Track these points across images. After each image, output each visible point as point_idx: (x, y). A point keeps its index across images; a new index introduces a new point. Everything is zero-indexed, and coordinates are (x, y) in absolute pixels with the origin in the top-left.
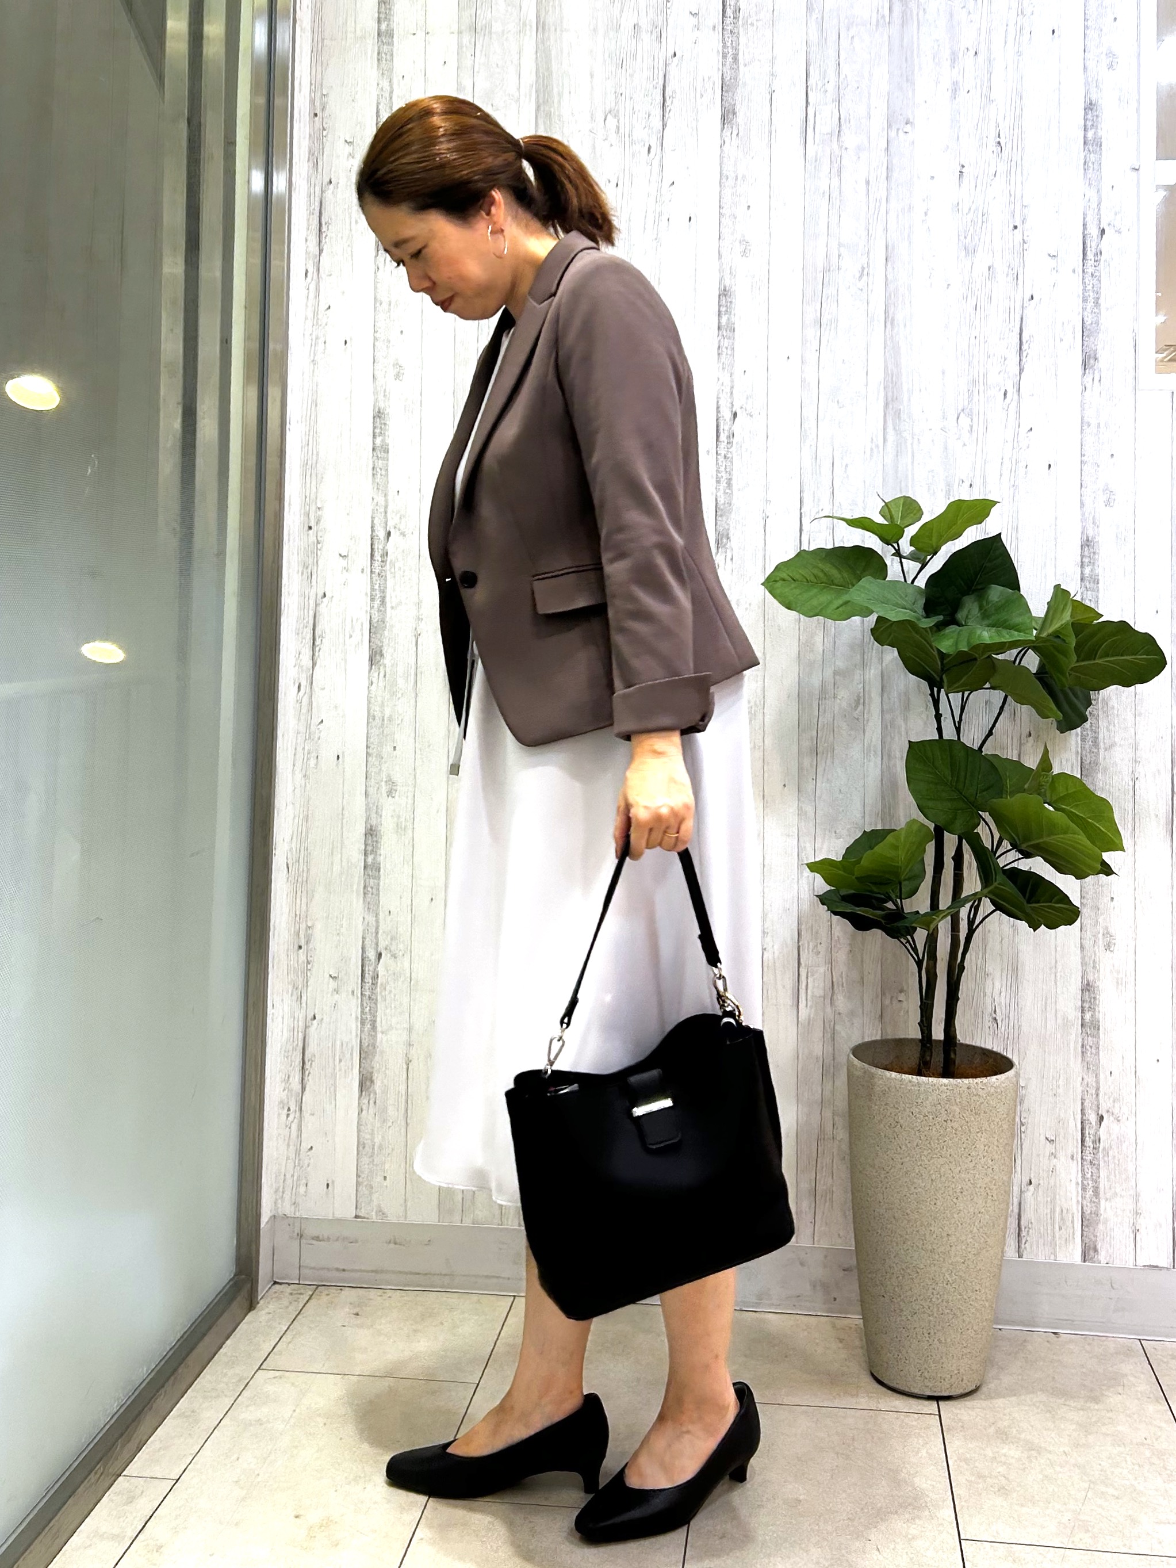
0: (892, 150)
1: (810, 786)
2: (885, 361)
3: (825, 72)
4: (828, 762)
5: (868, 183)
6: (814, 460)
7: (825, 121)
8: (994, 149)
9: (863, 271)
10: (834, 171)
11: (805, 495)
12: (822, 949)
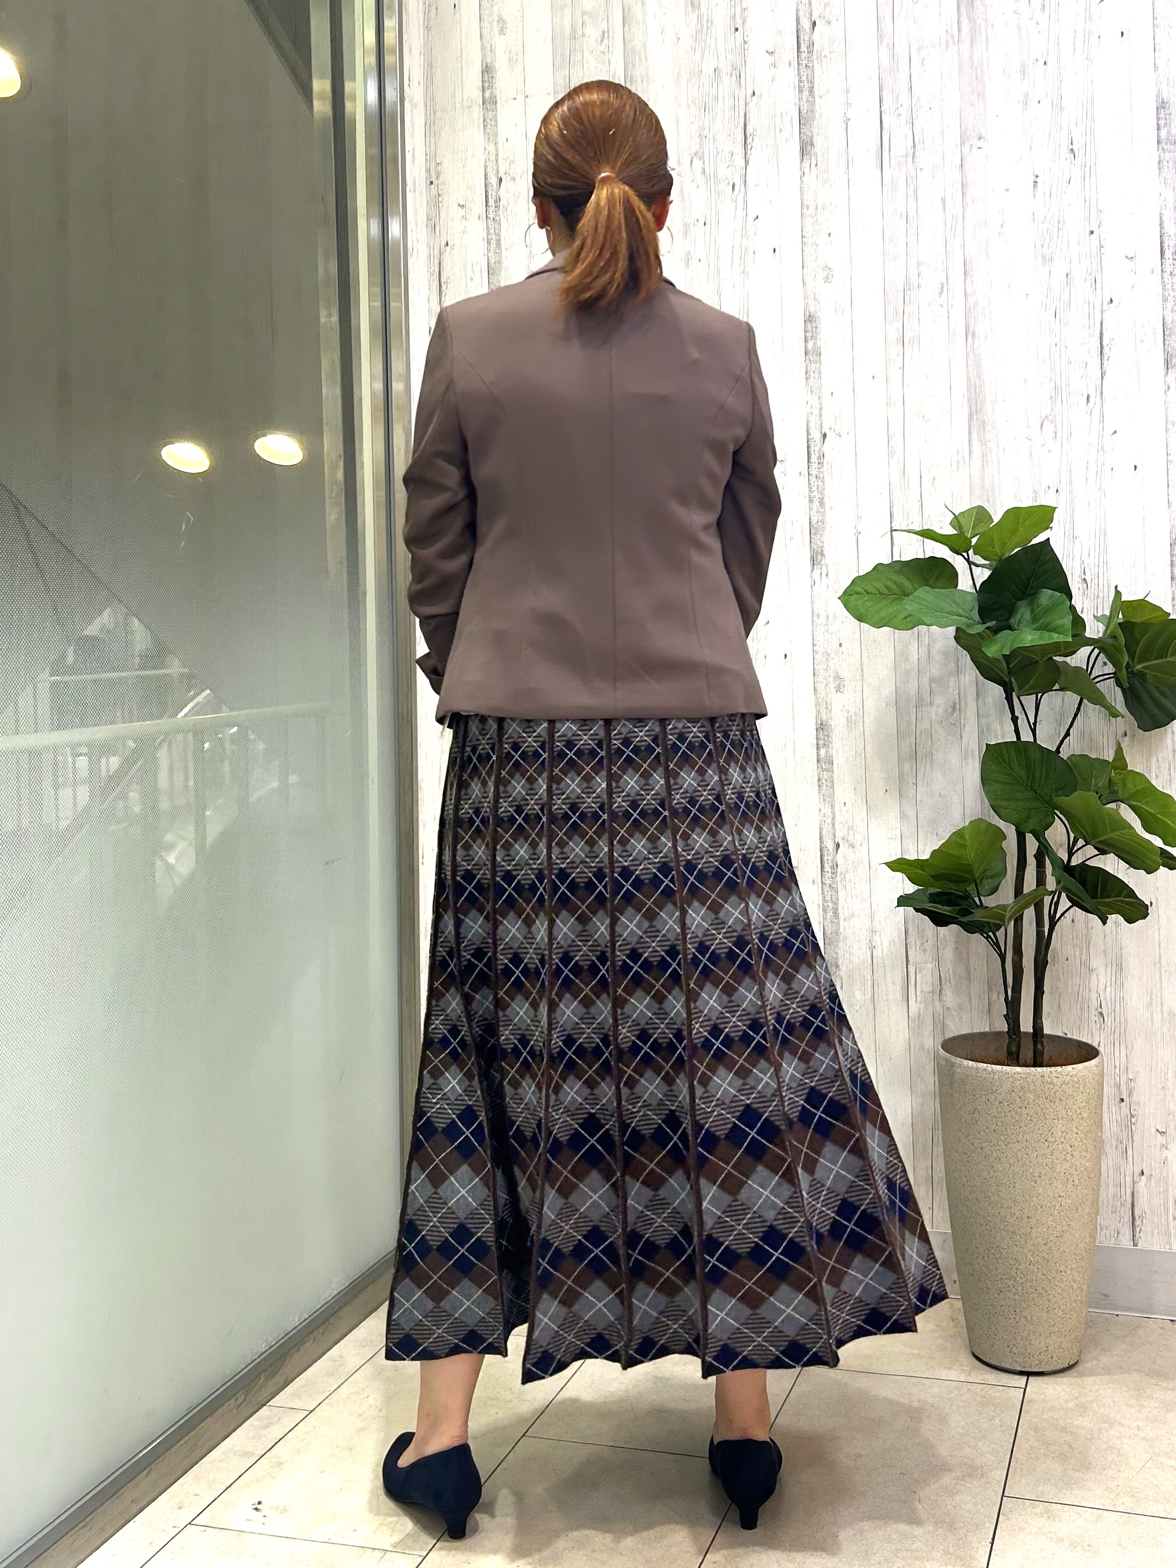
0: (967, 167)
1: (911, 792)
2: (968, 373)
3: (898, 96)
4: (928, 766)
5: (944, 200)
6: (902, 476)
7: (900, 145)
8: (1067, 156)
9: (942, 287)
10: (911, 192)
11: (895, 510)
12: (929, 946)
